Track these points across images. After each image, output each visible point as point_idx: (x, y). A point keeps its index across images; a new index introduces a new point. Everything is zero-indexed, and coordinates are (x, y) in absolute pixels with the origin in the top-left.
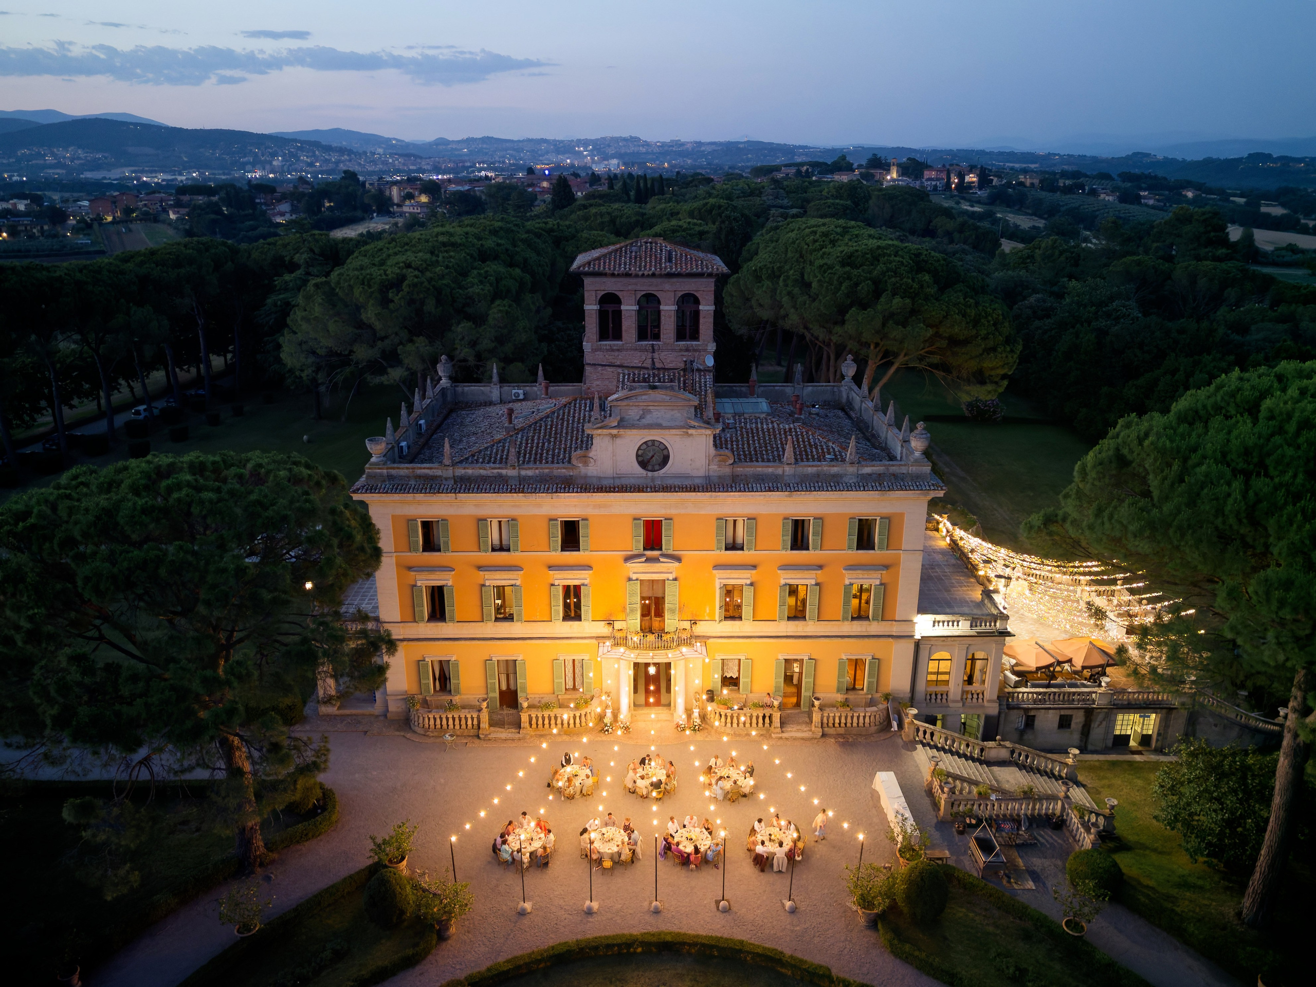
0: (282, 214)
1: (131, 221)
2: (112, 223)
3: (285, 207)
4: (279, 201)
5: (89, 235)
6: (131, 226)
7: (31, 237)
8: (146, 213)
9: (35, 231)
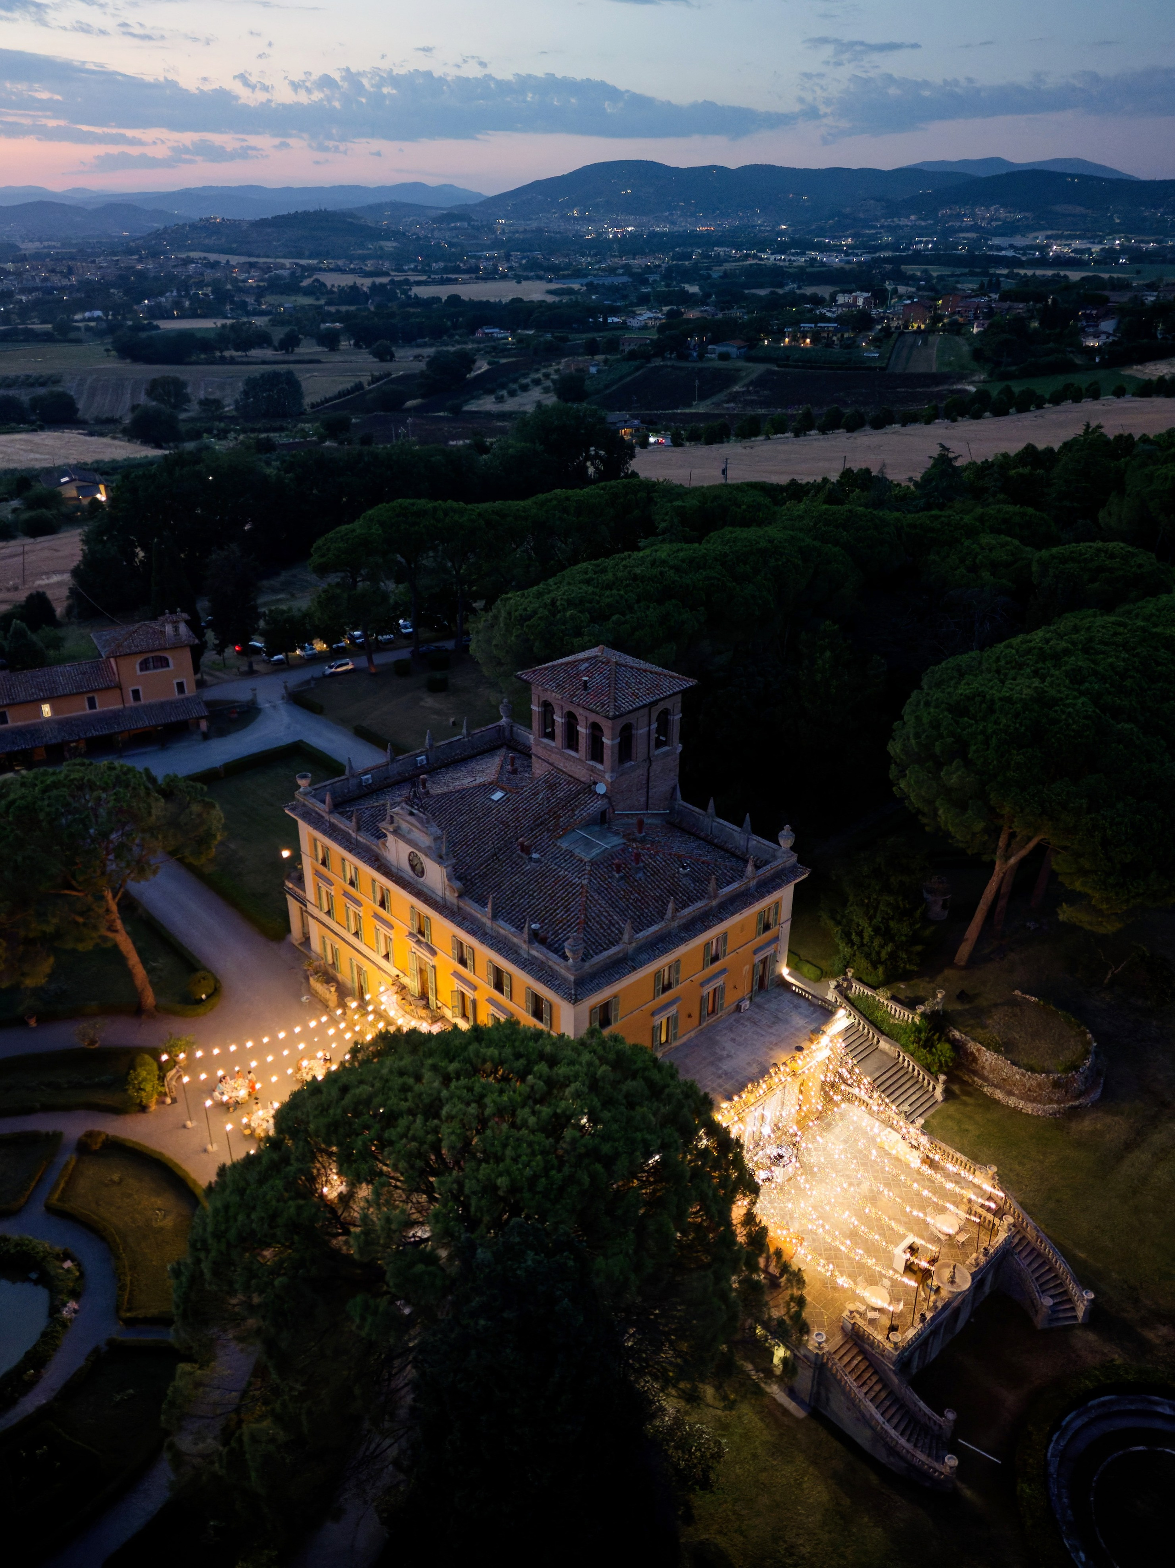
0: (1096, 336)
1: (934, 332)
2: (915, 332)
3: (1108, 325)
4: (1105, 316)
5: (879, 347)
6: (930, 338)
7: (830, 344)
8: (954, 323)
9: (835, 338)
